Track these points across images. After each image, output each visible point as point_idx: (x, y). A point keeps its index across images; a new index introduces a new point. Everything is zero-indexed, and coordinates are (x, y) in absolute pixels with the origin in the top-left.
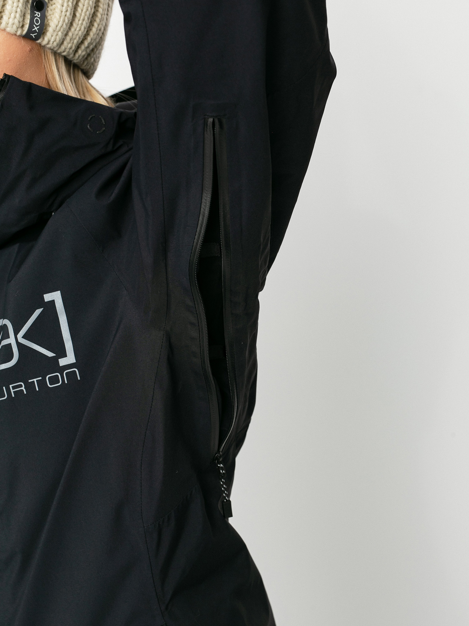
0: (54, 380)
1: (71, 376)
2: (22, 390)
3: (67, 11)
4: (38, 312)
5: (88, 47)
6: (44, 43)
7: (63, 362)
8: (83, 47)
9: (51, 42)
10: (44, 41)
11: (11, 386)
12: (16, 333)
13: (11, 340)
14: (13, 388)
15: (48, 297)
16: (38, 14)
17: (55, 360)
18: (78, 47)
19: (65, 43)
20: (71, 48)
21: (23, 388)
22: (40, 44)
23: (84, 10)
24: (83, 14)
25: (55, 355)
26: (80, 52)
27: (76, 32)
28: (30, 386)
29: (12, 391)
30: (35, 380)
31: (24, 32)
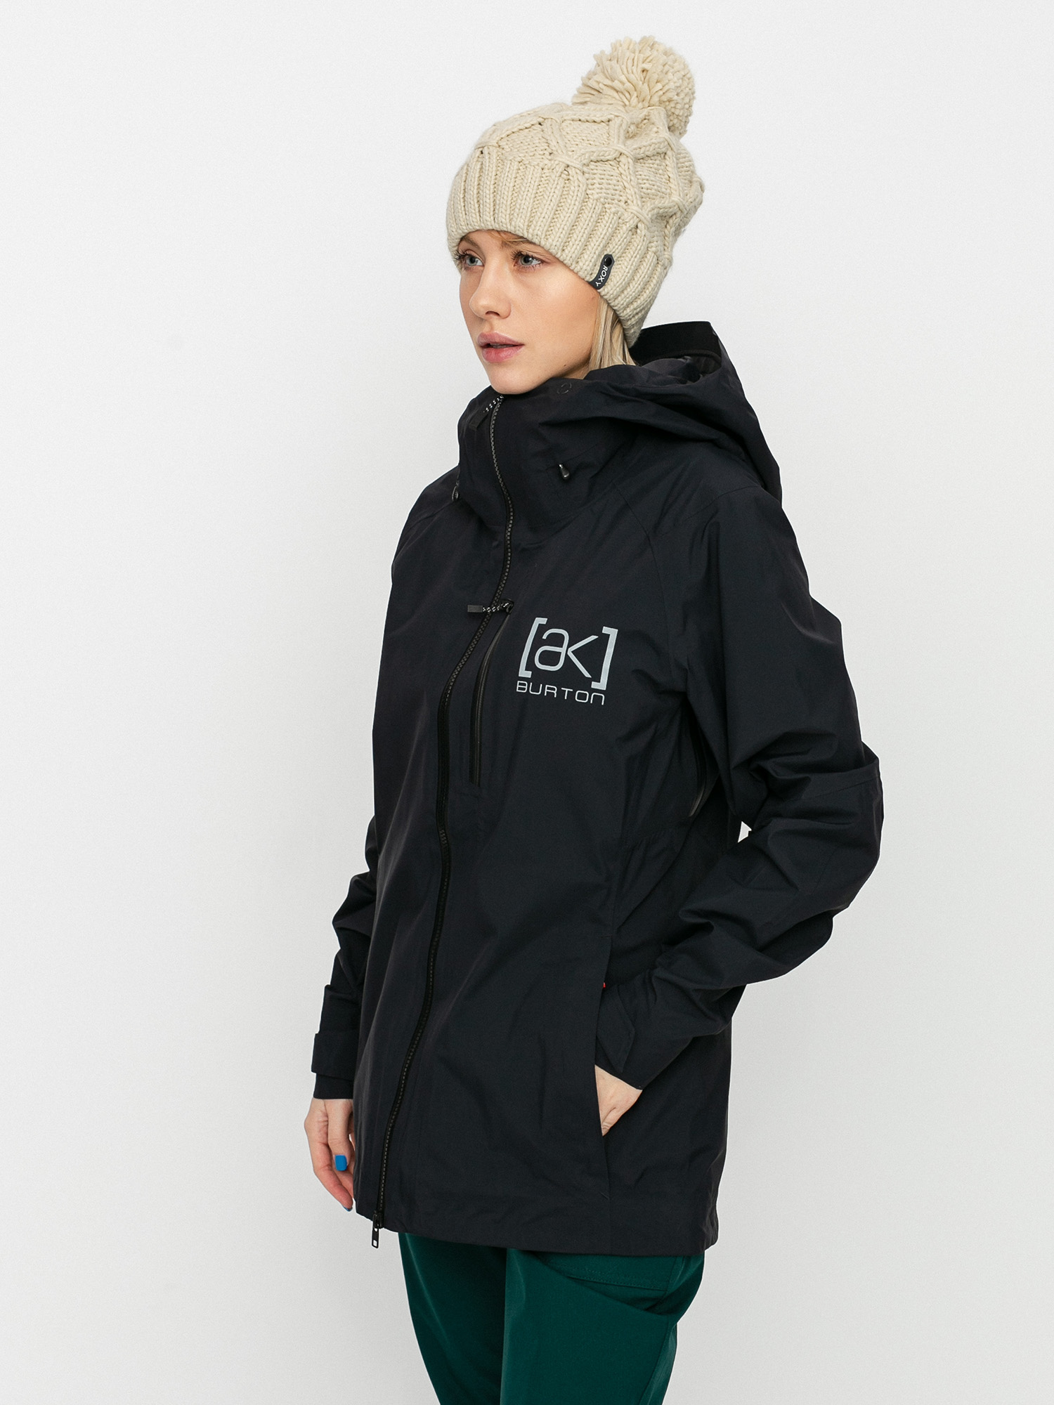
0: (582, 696)
1: (597, 699)
2: (554, 693)
3: (628, 272)
4: (593, 638)
5: (635, 309)
6: (603, 293)
7: (594, 685)
8: (632, 307)
9: (609, 295)
10: (603, 291)
11: (547, 686)
12: (569, 646)
13: (562, 650)
14: (548, 688)
15: (606, 630)
16: (606, 268)
17: (589, 681)
18: (628, 306)
19: (620, 298)
20: (623, 304)
21: (555, 692)
22: (599, 293)
23: (642, 277)
24: (640, 279)
25: (590, 677)
26: (628, 310)
27: (631, 293)
28: (561, 693)
29: (546, 690)
30: (567, 690)
31: (591, 280)
